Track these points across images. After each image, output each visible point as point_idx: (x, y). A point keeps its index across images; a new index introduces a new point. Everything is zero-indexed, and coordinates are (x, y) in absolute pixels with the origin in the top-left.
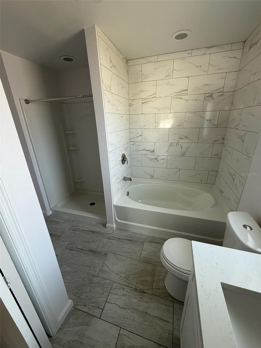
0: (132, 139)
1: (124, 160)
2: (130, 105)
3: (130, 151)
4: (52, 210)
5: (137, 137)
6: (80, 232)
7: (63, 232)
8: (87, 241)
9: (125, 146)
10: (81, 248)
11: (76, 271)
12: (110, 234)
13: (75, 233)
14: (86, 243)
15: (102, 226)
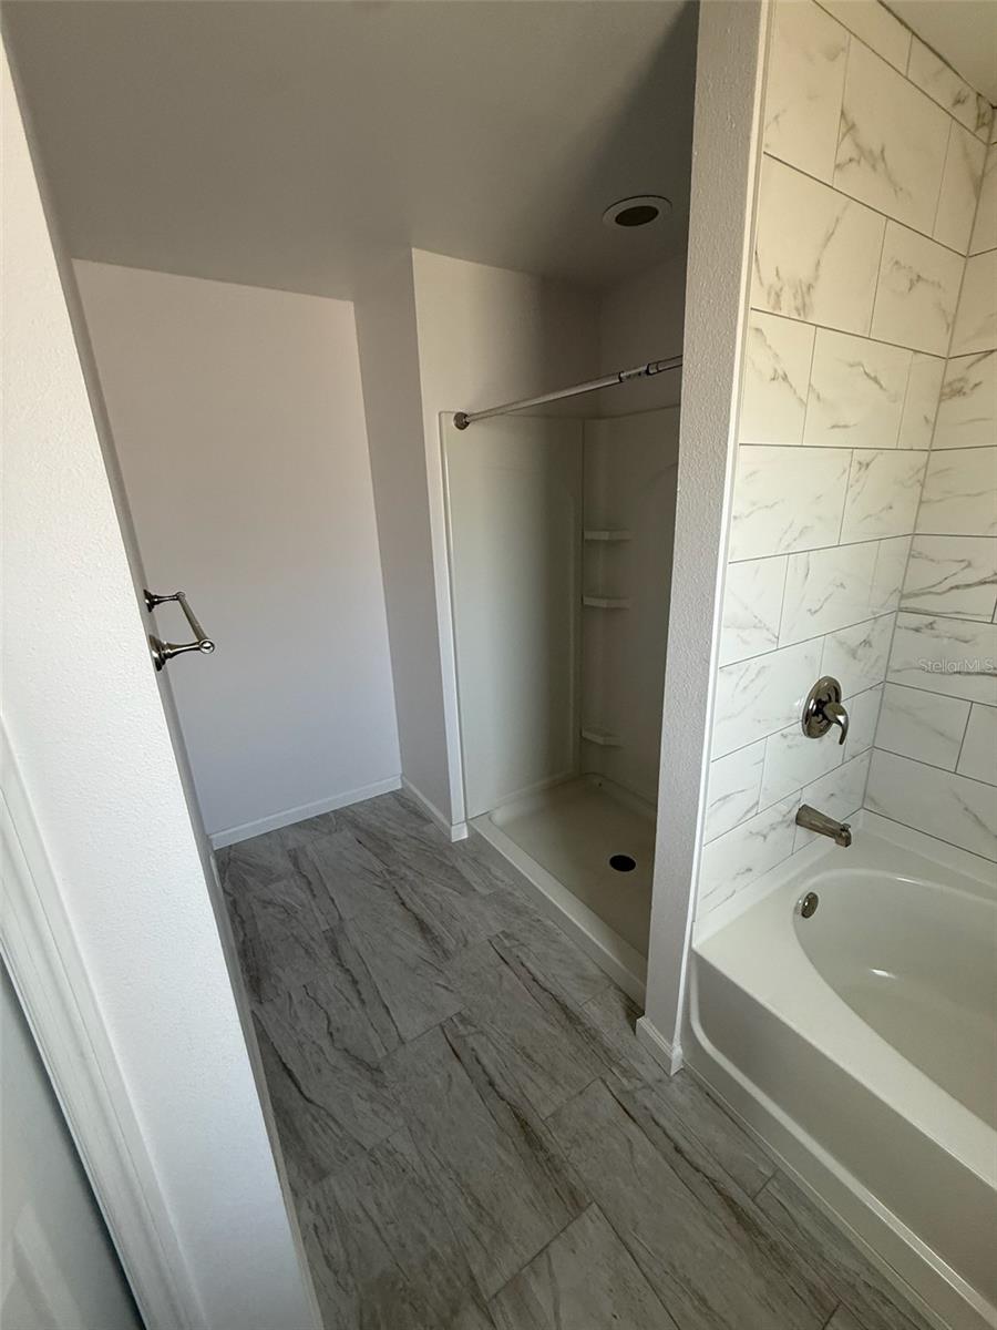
0: (916, 595)
1: (825, 717)
2: (952, 391)
3: (883, 662)
4: (470, 829)
5: (957, 587)
6: (520, 983)
7: (466, 943)
8: (529, 1050)
9: (855, 636)
10: (491, 1069)
11: (423, 1182)
12: (639, 1085)
13: (501, 977)
14: (519, 1061)
15: (618, 1007)
